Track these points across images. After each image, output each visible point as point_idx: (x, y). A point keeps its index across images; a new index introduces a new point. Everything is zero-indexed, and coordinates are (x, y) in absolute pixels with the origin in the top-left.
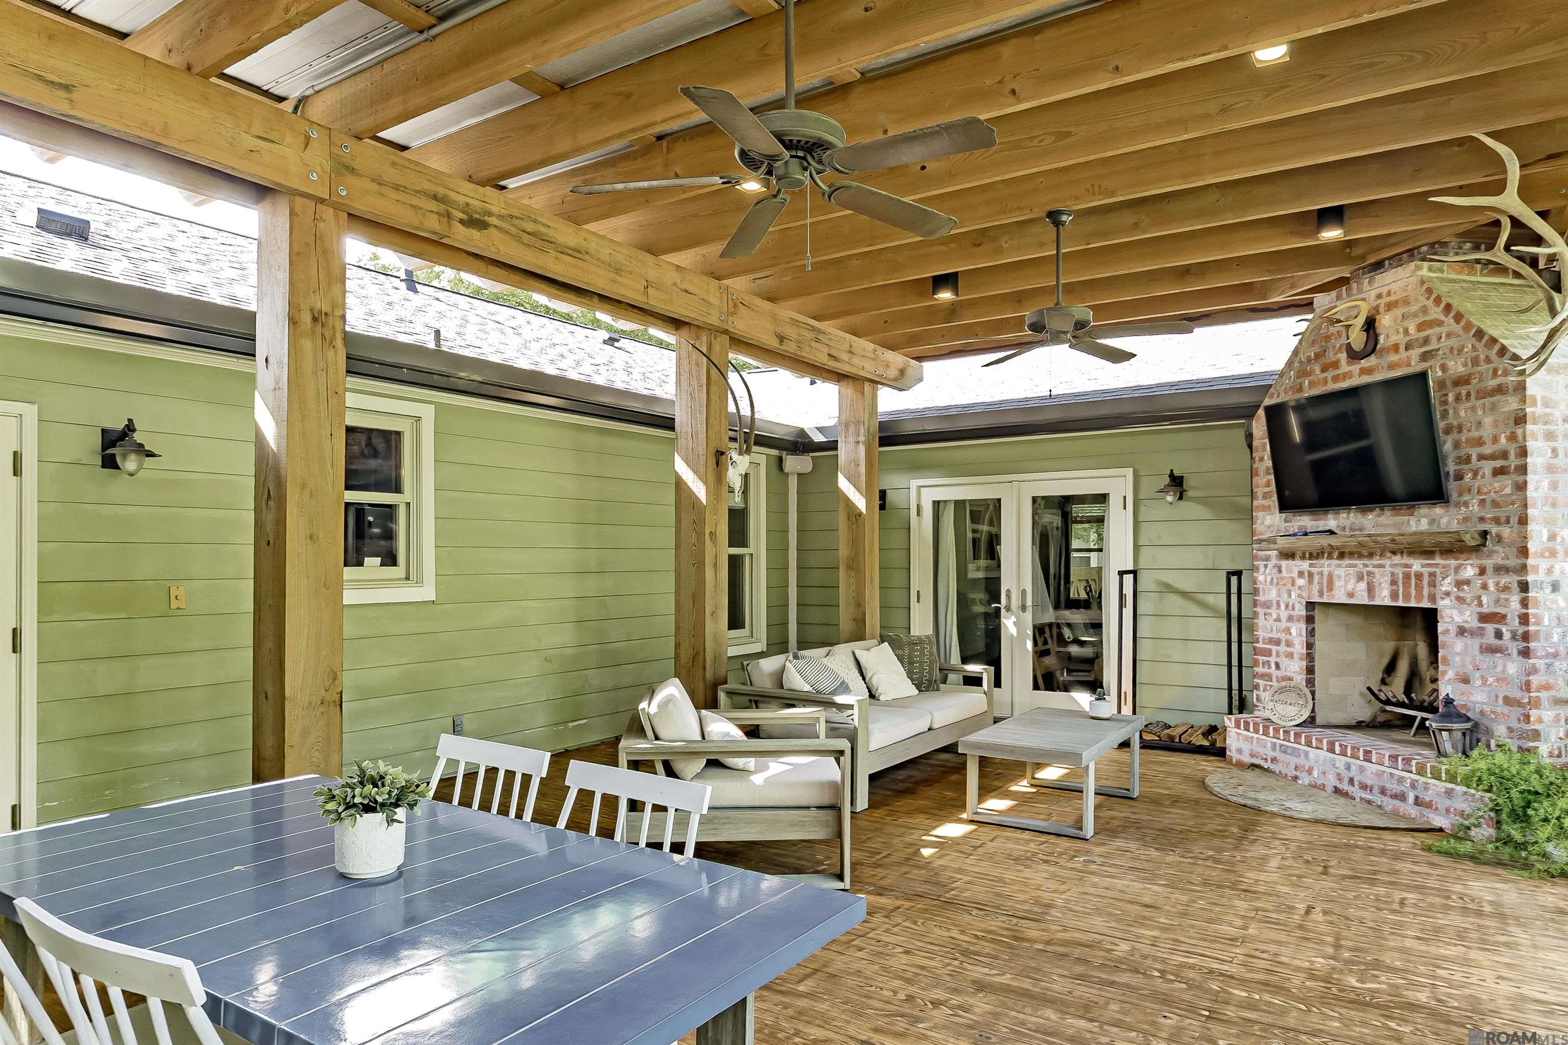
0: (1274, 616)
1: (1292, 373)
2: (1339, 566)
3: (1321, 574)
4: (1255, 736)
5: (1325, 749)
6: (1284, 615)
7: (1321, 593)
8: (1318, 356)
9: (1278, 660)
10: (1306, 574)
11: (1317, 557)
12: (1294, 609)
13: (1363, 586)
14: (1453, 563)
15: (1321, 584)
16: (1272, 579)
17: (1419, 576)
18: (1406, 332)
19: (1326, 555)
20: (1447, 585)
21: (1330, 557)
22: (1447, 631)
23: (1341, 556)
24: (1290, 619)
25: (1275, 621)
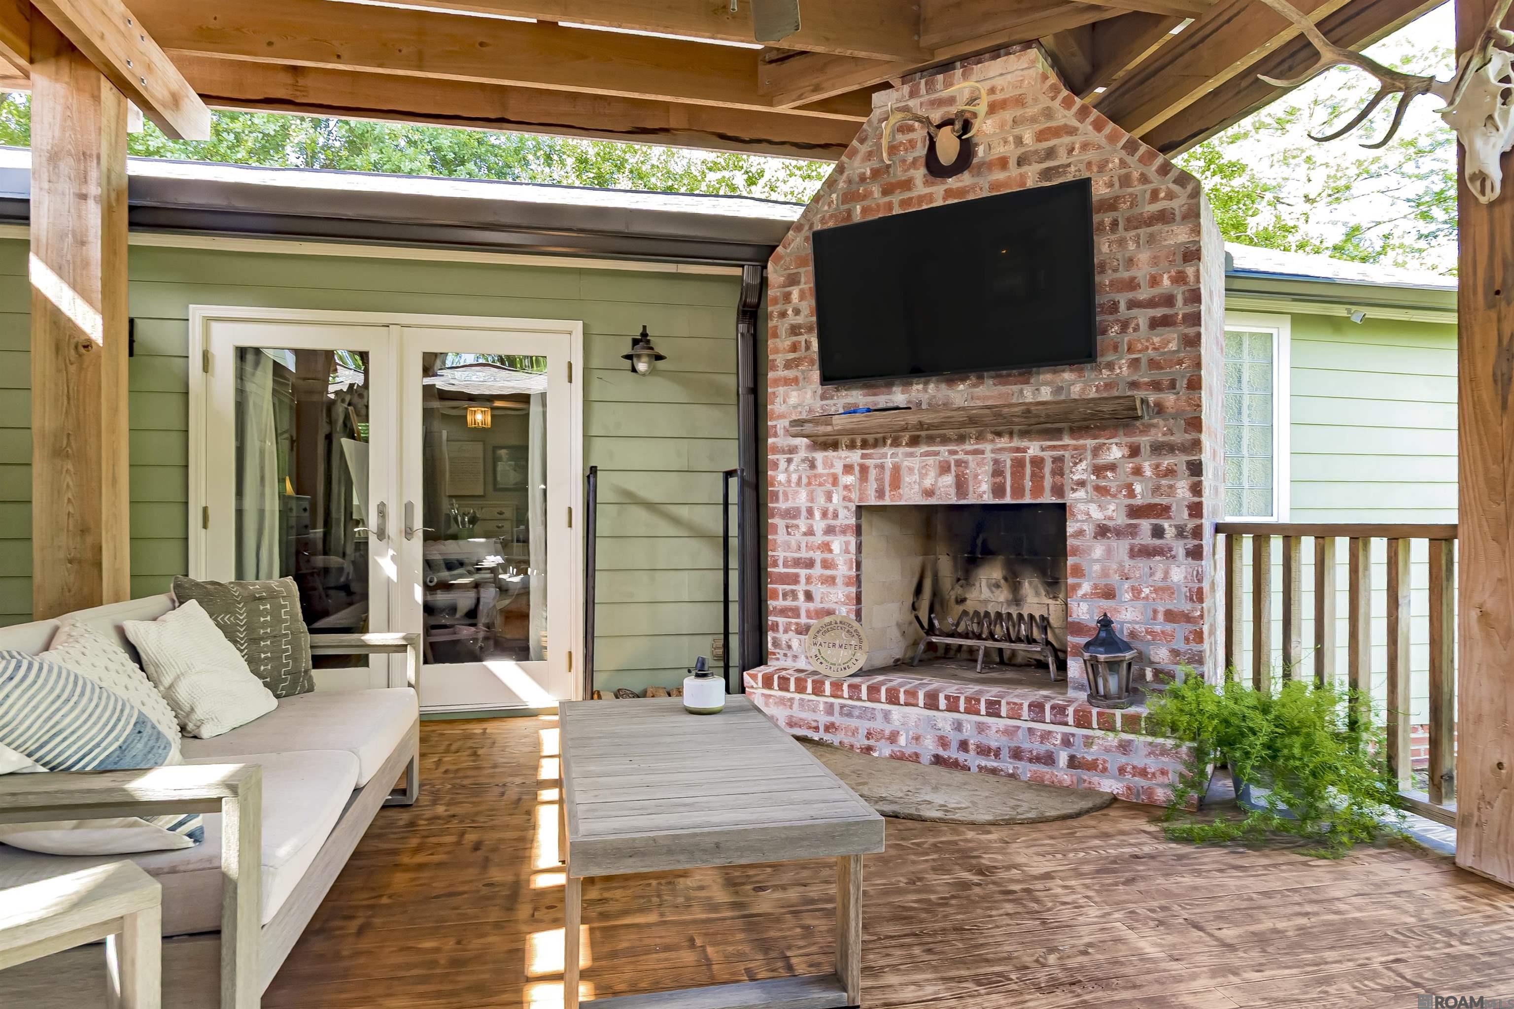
0: (803, 529)
1: (834, 196)
2: (911, 455)
3: (882, 467)
4: (797, 696)
5: (921, 703)
6: (819, 525)
7: (880, 493)
8: (876, 173)
9: (810, 588)
10: (857, 469)
11: (876, 444)
12: (836, 516)
13: (948, 480)
14: (1090, 443)
15: (880, 480)
16: (800, 478)
17: (1037, 462)
18: (1019, 141)
19: (889, 442)
20: (1081, 471)
21: (896, 443)
22: (1080, 533)
23: (914, 441)
24: (830, 530)
25: (805, 534)
